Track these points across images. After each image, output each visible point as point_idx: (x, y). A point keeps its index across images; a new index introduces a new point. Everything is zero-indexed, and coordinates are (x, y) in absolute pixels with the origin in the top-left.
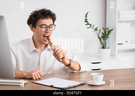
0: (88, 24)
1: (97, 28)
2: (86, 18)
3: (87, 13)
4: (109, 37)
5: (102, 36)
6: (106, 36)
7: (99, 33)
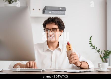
0: (92, 46)
1: (99, 50)
2: (90, 40)
3: (91, 37)
4: (109, 57)
5: (104, 56)
6: (107, 56)
7: (101, 53)
